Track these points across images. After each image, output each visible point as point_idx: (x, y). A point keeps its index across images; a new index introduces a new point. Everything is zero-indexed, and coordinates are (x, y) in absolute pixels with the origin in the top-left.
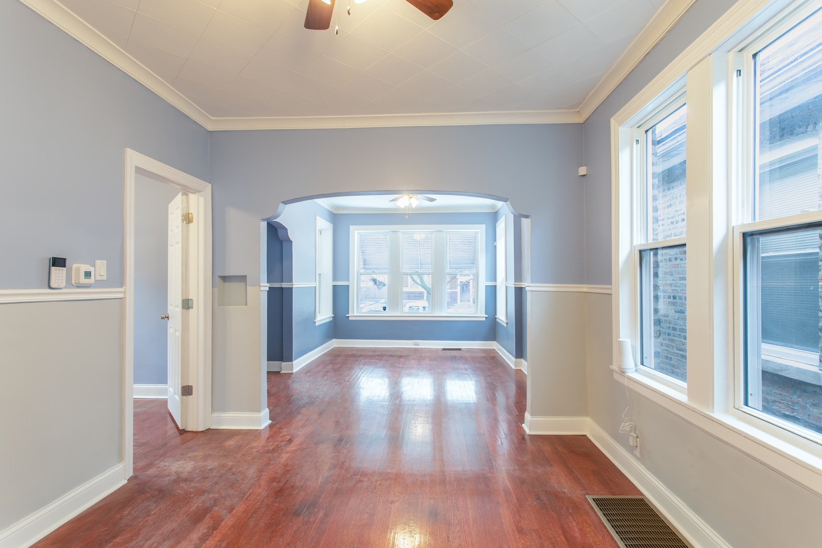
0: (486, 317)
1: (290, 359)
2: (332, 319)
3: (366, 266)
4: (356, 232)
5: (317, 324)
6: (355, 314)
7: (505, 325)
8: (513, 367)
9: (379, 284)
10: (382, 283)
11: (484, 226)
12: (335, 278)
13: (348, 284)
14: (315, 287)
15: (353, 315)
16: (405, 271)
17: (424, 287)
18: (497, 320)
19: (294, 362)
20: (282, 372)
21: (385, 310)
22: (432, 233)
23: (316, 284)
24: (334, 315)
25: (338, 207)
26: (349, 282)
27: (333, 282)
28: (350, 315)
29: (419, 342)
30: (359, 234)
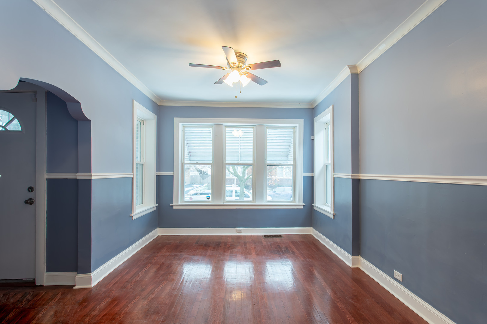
0: (304, 206)
1: (88, 270)
2: (155, 209)
3: (191, 158)
4: (181, 124)
5: (134, 218)
6: (179, 204)
7: (332, 217)
8: (350, 265)
9: (203, 174)
10: (205, 172)
11: (302, 121)
12: (159, 168)
13: (172, 174)
14: (132, 178)
15: (176, 204)
16: (227, 162)
17: (237, 176)
18: (315, 208)
19: (93, 274)
20: (76, 287)
21: (208, 199)
22: (253, 127)
23: (133, 175)
24: (157, 205)
25: (162, 98)
26: (173, 172)
27: (157, 173)
28: (174, 204)
29: (241, 229)
30: (184, 126)
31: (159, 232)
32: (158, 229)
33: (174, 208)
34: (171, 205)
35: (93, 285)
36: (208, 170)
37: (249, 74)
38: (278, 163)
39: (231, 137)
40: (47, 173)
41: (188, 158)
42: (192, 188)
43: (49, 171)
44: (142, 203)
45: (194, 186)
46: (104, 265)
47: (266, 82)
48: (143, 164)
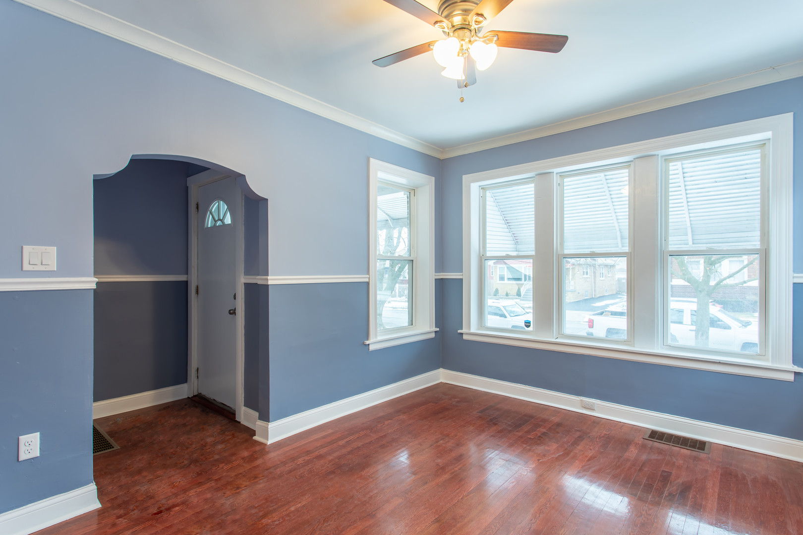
0: (797, 373)
2: (433, 335)
4: (474, 185)
5: (372, 348)
6: (474, 331)
12: (440, 266)
13: (461, 277)
14: (367, 283)
15: (468, 331)
19: (273, 425)
20: (255, 438)
21: (528, 326)
22: (627, 164)
23: (369, 278)
24: (438, 329)
25: (442, 146)
26: (462, 274)
27: (436, 274)
28: (464, 331)
29: (594, 403)
30: (483, 188)
31: (441, 376)
32: (441, 370)
33: (465, 337)
34: (459, 331)
35: (269, 442)
36: (526, 268)
37: (500, 34)
38: (705, 249)
39: (588, 197)
40: (244, 275)
41: (513, 246)
42: (617, 300)
43: (247, 272)
44: (412, 325)
45: (621, 298)
46: (298, 414)
47: (565, 38)
48: (413, 260)
